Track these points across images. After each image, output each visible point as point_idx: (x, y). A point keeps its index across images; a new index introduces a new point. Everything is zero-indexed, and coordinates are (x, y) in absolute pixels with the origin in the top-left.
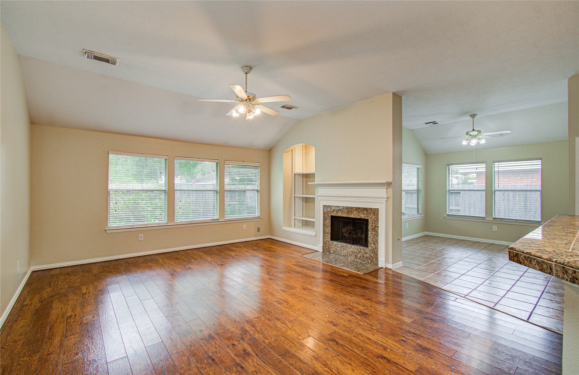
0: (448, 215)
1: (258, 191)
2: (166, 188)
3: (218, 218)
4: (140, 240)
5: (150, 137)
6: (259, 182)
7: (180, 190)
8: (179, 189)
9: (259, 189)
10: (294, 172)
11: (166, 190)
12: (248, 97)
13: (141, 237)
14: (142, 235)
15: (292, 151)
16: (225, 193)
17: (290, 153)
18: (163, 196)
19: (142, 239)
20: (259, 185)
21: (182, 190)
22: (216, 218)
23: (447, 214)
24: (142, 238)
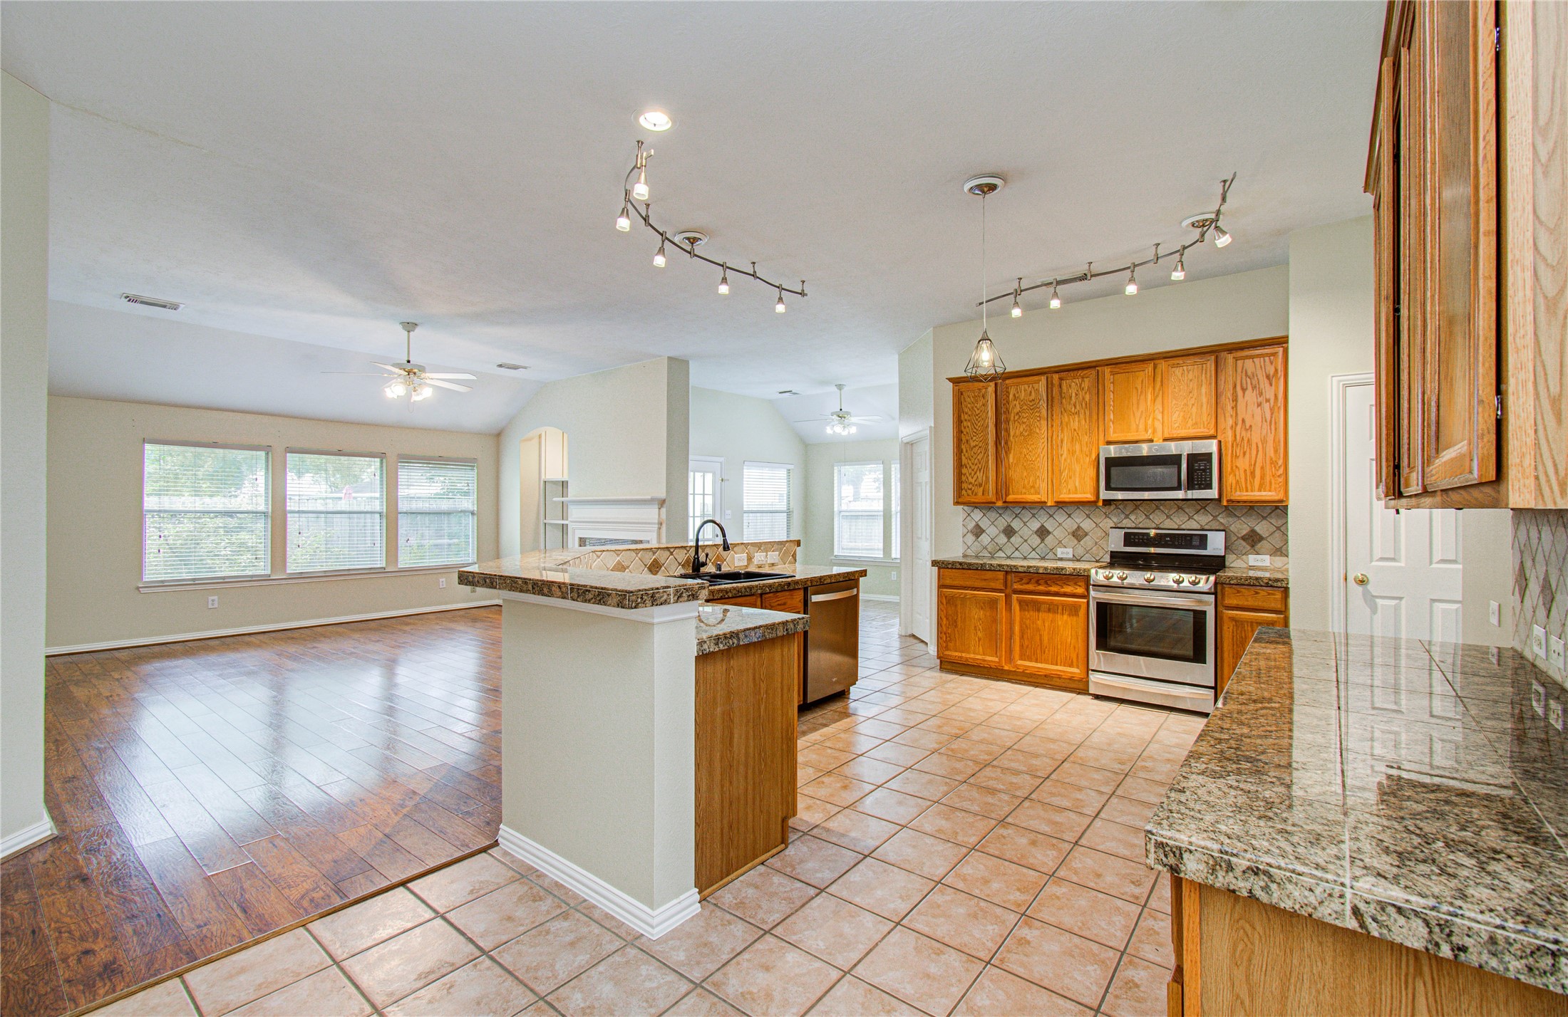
0: (835, 556)
1: (473, 513)
2: (268, 508)
3: (384, 566)
4: (210, 606)
5: (233, 411)
6: (476, 496)
7: (299, 512)
8: (297, 509)
9: (476, 509)
10: (543, 477)
11: (268, 512)
13: (213, 600)
14: (216, 598)
15: (540, 436)
16: (399, 515)
17: (535, 441)
18: (260, 525)
19: (216, 606)
20: (476, 502)
21: (304, 512)
22: (379, 566)
23: (836, 554)
24: (216, 603)
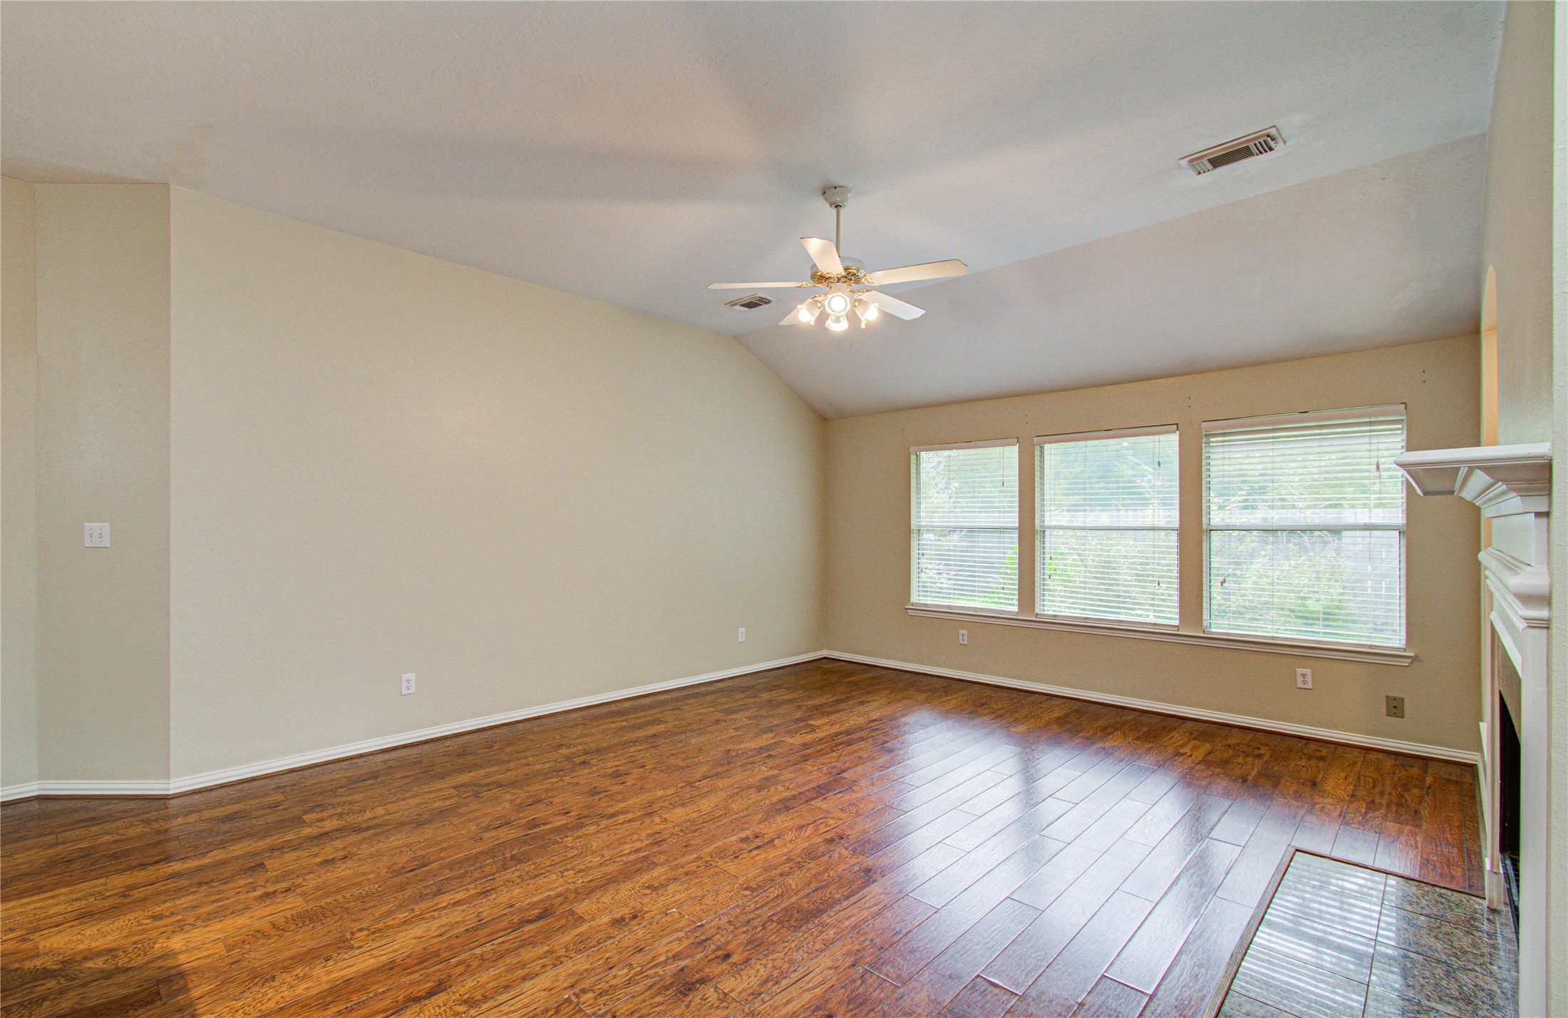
12: (846, 269)
14: (965, 632)
